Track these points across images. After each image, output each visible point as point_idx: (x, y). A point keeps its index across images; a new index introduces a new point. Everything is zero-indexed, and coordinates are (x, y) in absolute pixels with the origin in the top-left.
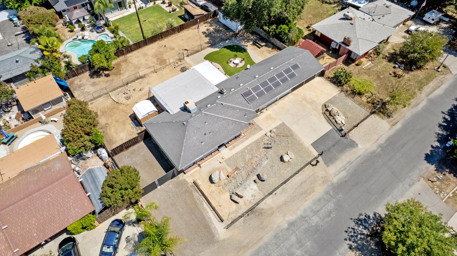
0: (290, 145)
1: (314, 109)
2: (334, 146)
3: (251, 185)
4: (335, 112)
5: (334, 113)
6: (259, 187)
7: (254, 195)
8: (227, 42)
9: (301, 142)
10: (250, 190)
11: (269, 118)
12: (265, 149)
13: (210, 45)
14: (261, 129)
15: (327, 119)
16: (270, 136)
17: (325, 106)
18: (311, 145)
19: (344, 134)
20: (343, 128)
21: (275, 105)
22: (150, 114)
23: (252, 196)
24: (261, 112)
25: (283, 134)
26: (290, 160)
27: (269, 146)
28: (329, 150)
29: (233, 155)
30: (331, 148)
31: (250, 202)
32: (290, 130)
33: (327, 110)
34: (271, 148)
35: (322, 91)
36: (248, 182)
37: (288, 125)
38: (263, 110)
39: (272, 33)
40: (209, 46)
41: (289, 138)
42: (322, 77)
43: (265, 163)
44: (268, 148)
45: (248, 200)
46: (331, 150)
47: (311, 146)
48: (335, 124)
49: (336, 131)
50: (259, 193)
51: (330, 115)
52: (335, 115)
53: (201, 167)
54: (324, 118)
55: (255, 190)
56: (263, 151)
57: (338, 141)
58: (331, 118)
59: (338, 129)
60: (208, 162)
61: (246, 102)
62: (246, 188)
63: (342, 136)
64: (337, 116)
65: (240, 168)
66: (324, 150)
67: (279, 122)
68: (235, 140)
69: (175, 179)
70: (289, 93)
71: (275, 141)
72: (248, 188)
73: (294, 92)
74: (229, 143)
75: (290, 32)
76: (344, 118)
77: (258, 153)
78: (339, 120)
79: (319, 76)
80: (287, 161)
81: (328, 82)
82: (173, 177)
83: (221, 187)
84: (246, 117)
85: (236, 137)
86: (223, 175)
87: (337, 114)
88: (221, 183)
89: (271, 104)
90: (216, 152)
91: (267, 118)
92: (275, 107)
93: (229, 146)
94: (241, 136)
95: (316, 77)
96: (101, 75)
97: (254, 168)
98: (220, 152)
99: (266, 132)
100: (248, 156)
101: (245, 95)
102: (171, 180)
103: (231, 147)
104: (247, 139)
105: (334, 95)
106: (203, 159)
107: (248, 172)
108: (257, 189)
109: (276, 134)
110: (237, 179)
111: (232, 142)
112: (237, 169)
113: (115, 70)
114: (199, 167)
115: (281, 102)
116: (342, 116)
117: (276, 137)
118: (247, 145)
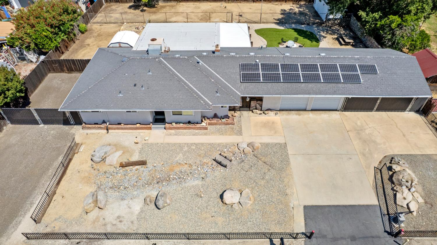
0: (263, 182)
1: (364, 155)
2: (353, 238)
3: (134, 200)
4: (406, 178)
5: (401, 177)
6: (142, 211)
7: (121, 219)
8: (303, 26)
9: (288, 191)
10: (126, 206)
11: (270, 126)
12: (215, 163)
13: (278, 22)
14: (240, 133)
15: (380, 183)
16: (242, 150)
17: (391, 160)
18: (305, 207)
19: (395, 231)
20: (402, 218)
21: (297, 114)
23: (119, 217)
24: (264, 113)
25: (267, 160)
26: (236, 207)
27: (225, 162)
28: (334, 239)
29: (162, 144)
30: (342, 238)
31: (105, 225)
32: (286, 161)
33: (390, 169)
34: (225, 166)
35: (404, 135)
36: (135, 193)
37: (290, 152)
38: (270, 112)
39: (370, 26)
40: (275, 23)
41: (272, 171)
42: (423, 117)
43: (194, 183)
44: (220, 163)
45: (104, 219)
46: (340, 242)
47: (302, 209)
48: (391, 202)
49: (382, 215)
50: (132, 222)
51: (391, 178)
52: (401, 185)
53: (108, 133)
54: (372, 177)
55: (132, 213)
56: (210, 164)
57: (373, 237)
58: (388, 186)
59: (388, 214)
60: (122, 133)
61: (238, 77)
62: (123, 199)
63: (389, 233)
64: (404, 187)
65: (149, 165)
66: (325, 233)
67: (279, 140)
68: (185, 126)
69: (66, 127)
70: (336, 110)
71: (243, 161)
72: (126, 202)
73: (347, 113)
74: (174, 124)
75: (400, 26)
76: (421, 200)
77: (198, 162)
78: (405, 199)
79: (417, 112)
80: (227, 203)
81: (432, 128)
82: (66, 122)
83: (96, 172)
84: (218, 95)
85: (189, 122)
86: (115, 158)
87: (407, 184)
88: (104, 168)
89: (290, 110)
90: (144, 124)
91: (265, 125)
92: (293, 117)
93: (171, 129)
94: (198, 126)
95: (410, 111)
96: (139, 9)
97: (168, 180)
98: (150, 128)
99: (243, 141)
100: (180, 157)
101: (244, 67)
102: (62, 126)
103: (173, 131)
104: (206, 134)
105: (429, 153)
106: (120, 124)
107: (153, 180)
108: (137, 212)
109: (255, 153)
110: (127, 178)
111: (178, 125)
112: (143, 163)
113: (154, 9)
114: (106, 131)
115: (311, 115)
116: (416, 194)
117: (250, 157)
118: (196, 141)
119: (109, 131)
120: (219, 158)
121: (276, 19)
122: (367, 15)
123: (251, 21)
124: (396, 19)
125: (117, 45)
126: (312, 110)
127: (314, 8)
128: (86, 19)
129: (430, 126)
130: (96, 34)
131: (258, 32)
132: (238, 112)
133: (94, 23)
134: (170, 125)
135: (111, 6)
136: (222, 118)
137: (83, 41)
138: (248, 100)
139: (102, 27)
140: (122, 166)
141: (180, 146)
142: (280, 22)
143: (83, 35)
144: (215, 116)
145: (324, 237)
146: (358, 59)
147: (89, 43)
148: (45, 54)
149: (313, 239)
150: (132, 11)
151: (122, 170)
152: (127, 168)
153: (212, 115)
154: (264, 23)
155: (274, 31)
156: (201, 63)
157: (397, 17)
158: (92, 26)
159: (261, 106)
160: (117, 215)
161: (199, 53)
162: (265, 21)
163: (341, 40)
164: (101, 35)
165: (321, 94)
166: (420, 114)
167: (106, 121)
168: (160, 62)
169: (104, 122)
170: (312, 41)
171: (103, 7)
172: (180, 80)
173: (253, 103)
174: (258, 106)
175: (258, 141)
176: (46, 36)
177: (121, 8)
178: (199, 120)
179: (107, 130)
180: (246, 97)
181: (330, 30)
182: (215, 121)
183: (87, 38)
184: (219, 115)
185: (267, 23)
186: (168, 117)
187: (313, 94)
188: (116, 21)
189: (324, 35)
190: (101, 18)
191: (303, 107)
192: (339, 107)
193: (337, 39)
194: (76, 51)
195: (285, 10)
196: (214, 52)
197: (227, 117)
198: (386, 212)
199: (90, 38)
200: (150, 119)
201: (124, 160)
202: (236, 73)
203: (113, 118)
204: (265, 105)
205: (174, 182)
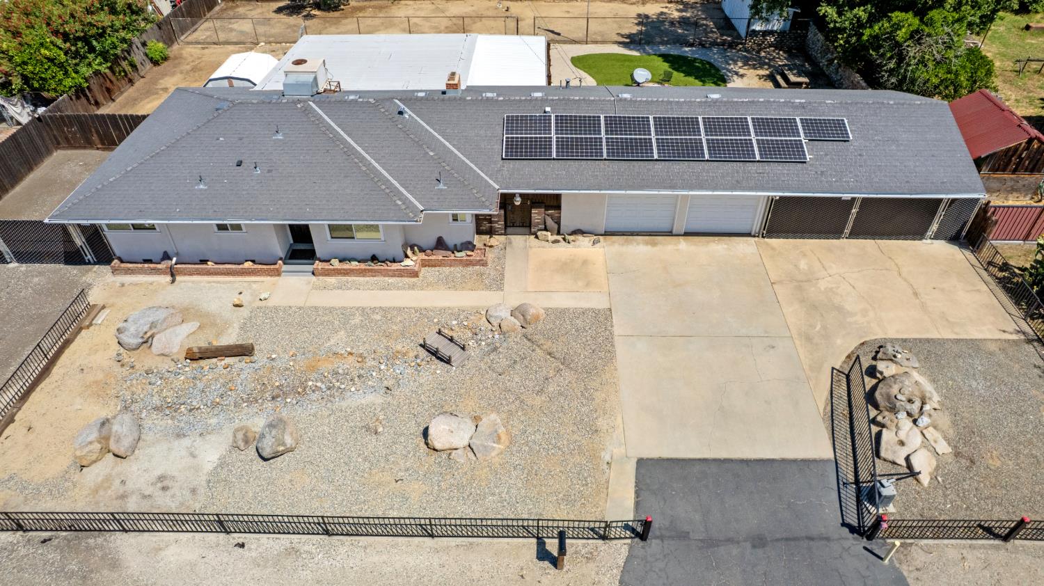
0: (538, 400)
1: (809, 339)
2: (759, 542)
3: (208, 437)
4: (907, 391)
5: (894, 390)
6: (222, 464)
7: (166, 483)
8: (687, 49)
9: (602, 423)
10: (184, 453)
11: (577, 271)
12: (423, 353)
13: (628, 40)
14: (498, 284)
15: (842, 407)
16: (495, 324)
17: (877, 352)
18: (641, 462)
19: (869, 521)
20: (889, 488)
21: (647, 243)
22: (234, 82)
23: (161, 478)
24: (564, 239)
25: (559, 348)
26: (460, 457)
27: (446, 349)
28: (710, 543)
30: (730, 540)
31: (123, 497)
32: (603, 348)
33: (872, 371)
34: (448, 361)
35: (916, 294)
36: (213, 421)
37: (617, 330)
38: (580, 237)
39: (847, 42)
40: (620, 43)
41: (567, 373)
42: (968, 253)
43: (364, 399)
44: (435, 353)
45: (123, 482)
46: (722, 550)
47: (631, 468)
48: (865, 449)
49: (841, 484)
50: (194, 491)
51: (870, 397)
52: (893, 410)
53: (173, 281)
54: (826, 393)
55: (197, 469)
56: (412, 354)
57: (811, 539)
58: (864, 414)
59: (857, 482)
60: (209, 282)
61: (497, 147)
62: (180, 435)
63: (852, 529)
64: (902, 415)
65: (257, 356)
66: (686, 528)
67: (596, 301)
68: (363, 266)
69: (73, 270)
70: (749, 235)
71: (495, 349)
72: (186, 442)
73: (774, 242)
74: (335, 262)
75: (916, 36)
76: (943, 448)
77: (382, 350)
78: (902, 443)
79: (954, 239)
80: (438, 446)
81: (989, 279)
82: (73, 258)
83: (125, 371)
84: (441, 186)
85: (374, 258)
86: (178, 338)
87: (909, 407)
88: (146, 360)
89: (632, 234)
90: (265, 264)
91: (565, 267)
92: (639, 249)
93: (327, 273)
94: (395, 266)
95: (936, 237)
96: (299, 13)
97: (300, 391)
98: (278, 273)
99: (500, 303)
100: (339, 341)
101: (513, 123)
102: (62, 266)
103: (332, 280)
104: (412, 287)
105: (975, 334)
106: (204, 262)
107: (263, 391)
108: (209, 467)
109: (530, 330)
110: (200, 385)
111: (346, 266)
112: (243, 351)
113: (337, 14)
114: (169, 278)
115: (683, 245)
116: (931, 433)
117: (515, 339)
118: (386, 304)
119: (178, 278)
120: (435, 341)
121: (622, 36)
122: (840, 14)
123: (566, 39)
124: (908, 20)
125: (225, 83)
126: (687, 234)
127: (723, 11)
128: (168, 30)
129: (985, 274)
130: (188, 67)
131: (578, 61)
132: (503, 238)
133: (189, 43)
134: (326, 266)
135: (237, 6)
136: (456, 249)
137: (155, 81)
138: (518, 201)
139: (206, 51)
140: (195, 356)
141: (345, 314)
142: (632, 41)
143: (156, 69)
144: (440, 244)
145: (684, 536)
146: (802, 106)
147: (168, 86)
148: (46, 102)
149: (653, 544)
150: (282, 17)
151: (190, 368)
152: (203, 363)
153: (432, 241)
154: (596, 42)
155: (618, 60)
156: (409, 113)
157: (910, 15)
158: (182, 49)
159: (558, 223)
160: (158, 473)
161: (409, 98)
162: (599, 38)
163: (779, 78)
164: (201, 70)
165: (701, 188)
166: (961, 246)
167: (170, 253)
168: (307, 111)
169: (166, 256)
171: (217, 8)
172: (349, 152)
173: (537, 215)
174: (550, 222)
175: (538, 304)
176: (51, 60)
177: (259, 11)
178: (398, 252)
179: (172, 275)
180: (513, 195)
181: (752, 60)
182: (439, 255)
183: (164, 75)
184: (450, 240)
185: (603, 42)
186: (322, 242)
187: (683, 188)
188: (243, 38)
189: (736, 69)
190: (208, 33)
191: (664, 226)
192: (756, 226)
193: (771, 78)
194: (134, 101)
195: (647, 16)
196: (444, 93)
197: (469, 246)
198: (851, 478)
199: (173, 74)
200: (278, 247)
201: (201, 342)
202: (495, 139)
203: (187, 245)
204: (569, 216)
205: (314, 396)
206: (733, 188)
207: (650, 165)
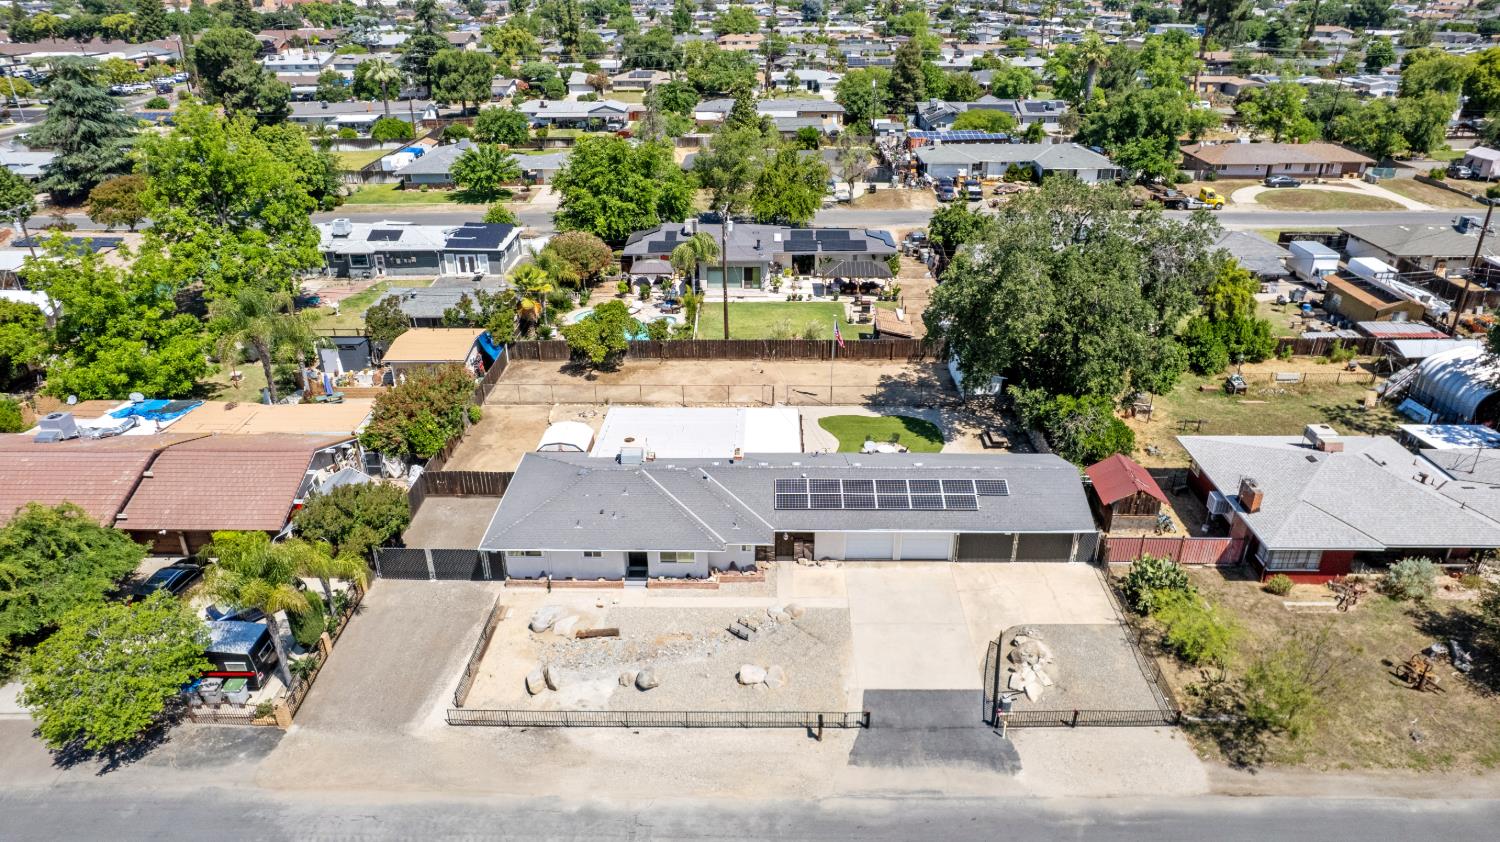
0: (803, 660)
1: (977, 624)
2: (933, 729)
3: (603, 680)
4: (1030, 652)
5: (1024, 652)
6: (615, 693)
7: (585, 704)
8: (920, 410)
9: (842, 672)
10: (590, 688)
11: (826, 585)
12: (729, 634)
13: (870, 402)
14: (773, 593)
15: (992, 662)
16: (774, 617)
17: (1020, 632)
18: (866, 692)
20: (1007, 699)
21: (875, 567)
22: (564, 448)
23: (580, 701)
24: (817, 564)
25: (815, 631)
26: (760, 687)
27: (744, 631)
28: (904, 729)
29: (642, 608)
30: (916, 728)
31: (560, 711)
32: (844, 631)
33: (1014, 643)
34: (746, 639)
35: (1055, 598)
36: (604, 672)
37: (853, 621)
38: (827, 562)
40: (864, 405)
41: (821, 645)
42: (1097, 571)
43: (695, 660)
44: (737, 634)
45: (557, 703)
46: (912, 733)
47: (861, 695)
48: (1002, 683)
49: (986, 701)
50: (602, 707)
51: (1010, 656)
52: (1020, 661)
53: (550, 591)
54: (984, 655)
55: (600, 696)
56: (722, 635)
57: (964, 728)
58: (1004, 666)
59: (995, 701)
60: (575, 591)
61: (771, 501)
62: (584, 679)
63: (988, 723)
64: (1025, 664)
65: (622, 635)
66: (891, 722)
67: (838, 603)
68: (681, 581)
69: (477, 584)
70: (946, 560)
71: (775, 632)
72: (590, 683)
73: (964, 565)
74: (662, 578)
75: (1072, 415)
76: (1047, 681)
77: (702, 632)
78: (1023, 680)
79: (1091, 561)
80: (746, 681)
81: (1106, 587)
82: (477, 575)
83: (538, 645)
84: (736, 528)
85: (688, 576)
86: (568, 625)
87: (1029, 659)
88: (549, 638)
89: (864, 560)
90: (613, 580)
91: (817, 582)
92: (869, 569)
93: (656, 586)
94: (703, 581)
95: (1079, 559)
96: (582, 374)
97: (654, 656)
98: (622, 586)
99: (777, 605)
100: (673, 627)
101: (781, 485)
102: (469, 582)
103: (660, 591)
104: (715, 595)
105: (1086, 621)
106: (570, 578)
107: (631, 656)
108: (608, 696)
109: (796, 620)
110: (590, 652)
111: (669, 581)
112: (614, 633)
113: (614, 375)
114: (546, 590)
115: (900, 567)
116: (1041, 674)
117: (788, 626)
118: (700, 606)
119: (553, 588)
120: (736, 627)
121: (866, 397)
122: (1024, 394)
123: (816, 401)
124: (1067, 402)
125: (556, 448)
126: (903, 560)
127: (949, 372)
128: (481, 395)
129: (1105, 584)
130: (501, 426)
131: (826, 423)
132: (774, 563)
133: (493, 403)
134: (656, 581)
135: (522, 366)
136: (743, 570)
137: (477, 440)
138: (786, 538)
139: (509, 410)
140: (582, 636)
141: (673, 612)
142: (874, 403)
143: (475, 427)
144: (733, 567)
145: (890, 726)
146: (978, 471)
147: (491, 443)
148: (422, 462)
149: (873, 731)
150: (567, 377)
151: (580, 643)
152: (587, 640)
153: (727, 564)
154: (838, 404)
155: (858, 422)
156: (710, 478)
157: (1069, 397)
158: (489, 408)
159: (812, 552)
160: (576, 699)
161: (706, 463)
162: (841, 401)
163: (986, 439)
164: (512, 428)
165: (907, 528)
166: (1095, 566)
167: (547, 572)
168: (642, 476)
169: (543, 574)
170: (932, 441)
171: (506, 368)
172: (674, 505)
173: (798, 547)
174: (806, 551)
175: (802, 605)
176: (431, 431)
177: (542, 371)
178: (704, 570)
179: (549, 587)
180: (783, 534)
181: (970, 417)
182: (732, 574)
183: (483, 433)
184: (740, 564)
185: (845, 404)
186: (654, 565)
187: (894, 528)
188: (537, 399)
189: (959, 427)
190: (506, 393)
191: (886, 554)
192: (950, 556)
193: (981, 437)
194: (467, 456)
195: (889, 377)
196: (731, 462)
197: (752, 568)
198: (991, 698)
199: (491, 432)
200: (622, 567)
201: (583, 629)
202: (769, 496)
203: (559, 567)
204: (820, 548)
205: (665, 658)
206: (928, 528)
207: (873, 513)
